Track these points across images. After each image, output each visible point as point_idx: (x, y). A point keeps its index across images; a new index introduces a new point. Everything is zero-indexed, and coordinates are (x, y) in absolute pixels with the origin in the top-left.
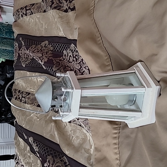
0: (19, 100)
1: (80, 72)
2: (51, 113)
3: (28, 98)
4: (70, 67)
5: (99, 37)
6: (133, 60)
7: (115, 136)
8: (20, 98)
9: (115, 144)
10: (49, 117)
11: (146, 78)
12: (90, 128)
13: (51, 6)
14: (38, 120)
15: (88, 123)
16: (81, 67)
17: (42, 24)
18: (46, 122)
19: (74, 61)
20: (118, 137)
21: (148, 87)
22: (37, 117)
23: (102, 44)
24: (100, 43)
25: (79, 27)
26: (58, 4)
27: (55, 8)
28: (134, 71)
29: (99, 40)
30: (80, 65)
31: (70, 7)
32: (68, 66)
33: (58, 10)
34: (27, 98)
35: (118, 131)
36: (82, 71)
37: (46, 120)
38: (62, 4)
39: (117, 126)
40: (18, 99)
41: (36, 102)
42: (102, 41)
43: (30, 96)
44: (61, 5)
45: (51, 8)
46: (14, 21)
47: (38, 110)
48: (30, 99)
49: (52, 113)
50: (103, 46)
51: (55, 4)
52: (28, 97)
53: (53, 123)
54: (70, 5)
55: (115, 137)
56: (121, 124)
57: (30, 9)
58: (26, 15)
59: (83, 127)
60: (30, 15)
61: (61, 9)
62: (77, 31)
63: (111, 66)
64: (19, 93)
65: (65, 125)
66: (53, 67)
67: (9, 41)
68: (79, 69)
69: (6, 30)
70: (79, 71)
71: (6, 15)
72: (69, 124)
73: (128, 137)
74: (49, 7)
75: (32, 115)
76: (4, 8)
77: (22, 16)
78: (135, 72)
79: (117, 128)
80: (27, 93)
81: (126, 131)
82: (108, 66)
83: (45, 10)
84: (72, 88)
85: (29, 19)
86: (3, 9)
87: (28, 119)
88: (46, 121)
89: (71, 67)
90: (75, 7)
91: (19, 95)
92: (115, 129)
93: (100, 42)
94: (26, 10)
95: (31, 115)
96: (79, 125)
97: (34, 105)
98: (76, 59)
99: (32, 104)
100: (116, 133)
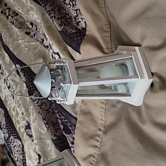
0: (5, 15)
1: (76, 21)
4: (65, 10)
6: (132, 42)
8: (6, 13)
14: (27, 49)
16: (77, 16)
19: (71, 5)
21: (141, 78)
22: (25, 45)
24: (102, 7)
29: (102, 4)
30: (76, 12)
32: (63, 8)
34: (15, 19)
36: (77, 20)
41: (24, 28)
42: (104, 6)
43: (18, 17)
47: (27, 38)
48: (18, 21)
49: (41, 47)
50: (105, 11)
63: (110, 34)
64: (5, 7)
66: (47, 5)
68: (75, 17)
70: (75, 19)
75: (20, 41)
78: (132, 58)
80: (15, 12)
82: (106, 31)
87: (15, 44)
88: (35, 54)
89: (67, 10)
97: (23, 31)
98: (73, 5)
99: (20, 28)
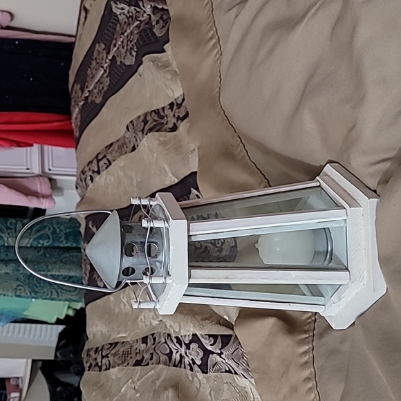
0: (97, 368)
2: (165, 372)
3: (115, 355)
5: (239, 145)
6: (315, 167)
7: (305, 358)
8: (97, 363)
9: (308, 379)
10: (163, 381)
11: (345, 191)
12: (248, 365)
13: (142, 131)
14: (138, 395)
15: (242, 354)
17: (131, 177)
18: (153, 394)
20: (312, 359)
21: (351, 207)
22: (135, 389)
23: (248, 158)
24: (243, 158)
25: (198, 145)
26: (157, 121)
27: (151, 130)
28: (318, 184)
29: (240, 152)
31: (179, 116)
33: (157, 131)
34: (111, 355)
35: (311, 346)
37: (154, 388)
38: (165, 118)
39: (307, 336)
40: (95, 366)
41: (131, 358)
43: (118, 347)
44: (162, 121)
45: (143, 133)
46: (79, 199)
47: (137, 373)
48: (119, 354)
49: (168, 371)
50: (249, 161)
51: (149, 122)
52: (113, 352)
53: (170, 390)
54: (179, 112)
55: (306, 363)
56: (314, 329)
57: (105, 156)
58: (98, 172)
59: (236, 373)
60: (107, 168)
61: (164, 128)
62: (196, 154)
64: (95, 354)
65: (198, 386)
67: (76, 256)
69: (66, 230)
71: (62, 195)
72: (204, 377)
73: (333, 352)
74: (140, 134)
75: (123, 389)
76: (58, 181)
77: (92, 179)
78: (319, 186)
79: (307, 340)
80: (112, 344)
81: (328, 339)
83: (134, 147)
84: (167, 220)
85: (106, 179)
86: (56, 184)
88: (154, 391)
90: (187, 112)
91: (96, 359)
92: (302, 342)
93: (242, 154)
94: (99, 161)
95: (122, 391)
96: (226, 371)
97: (128, 364)
99: (123, 363)
100: (305, 353)
